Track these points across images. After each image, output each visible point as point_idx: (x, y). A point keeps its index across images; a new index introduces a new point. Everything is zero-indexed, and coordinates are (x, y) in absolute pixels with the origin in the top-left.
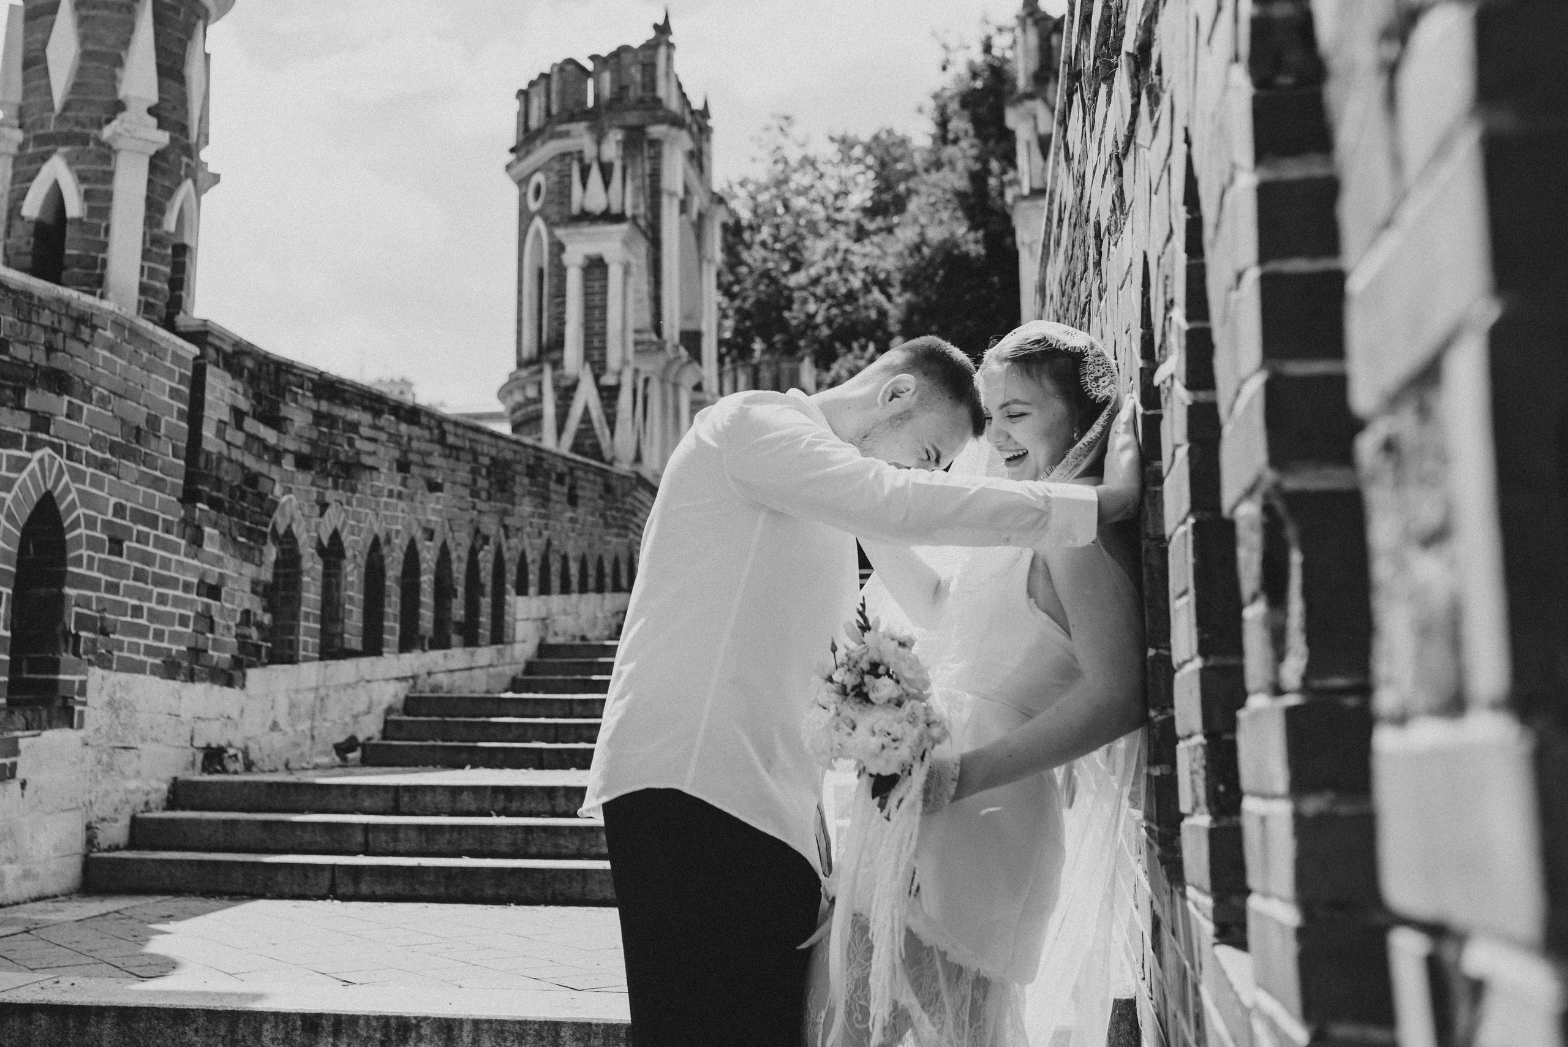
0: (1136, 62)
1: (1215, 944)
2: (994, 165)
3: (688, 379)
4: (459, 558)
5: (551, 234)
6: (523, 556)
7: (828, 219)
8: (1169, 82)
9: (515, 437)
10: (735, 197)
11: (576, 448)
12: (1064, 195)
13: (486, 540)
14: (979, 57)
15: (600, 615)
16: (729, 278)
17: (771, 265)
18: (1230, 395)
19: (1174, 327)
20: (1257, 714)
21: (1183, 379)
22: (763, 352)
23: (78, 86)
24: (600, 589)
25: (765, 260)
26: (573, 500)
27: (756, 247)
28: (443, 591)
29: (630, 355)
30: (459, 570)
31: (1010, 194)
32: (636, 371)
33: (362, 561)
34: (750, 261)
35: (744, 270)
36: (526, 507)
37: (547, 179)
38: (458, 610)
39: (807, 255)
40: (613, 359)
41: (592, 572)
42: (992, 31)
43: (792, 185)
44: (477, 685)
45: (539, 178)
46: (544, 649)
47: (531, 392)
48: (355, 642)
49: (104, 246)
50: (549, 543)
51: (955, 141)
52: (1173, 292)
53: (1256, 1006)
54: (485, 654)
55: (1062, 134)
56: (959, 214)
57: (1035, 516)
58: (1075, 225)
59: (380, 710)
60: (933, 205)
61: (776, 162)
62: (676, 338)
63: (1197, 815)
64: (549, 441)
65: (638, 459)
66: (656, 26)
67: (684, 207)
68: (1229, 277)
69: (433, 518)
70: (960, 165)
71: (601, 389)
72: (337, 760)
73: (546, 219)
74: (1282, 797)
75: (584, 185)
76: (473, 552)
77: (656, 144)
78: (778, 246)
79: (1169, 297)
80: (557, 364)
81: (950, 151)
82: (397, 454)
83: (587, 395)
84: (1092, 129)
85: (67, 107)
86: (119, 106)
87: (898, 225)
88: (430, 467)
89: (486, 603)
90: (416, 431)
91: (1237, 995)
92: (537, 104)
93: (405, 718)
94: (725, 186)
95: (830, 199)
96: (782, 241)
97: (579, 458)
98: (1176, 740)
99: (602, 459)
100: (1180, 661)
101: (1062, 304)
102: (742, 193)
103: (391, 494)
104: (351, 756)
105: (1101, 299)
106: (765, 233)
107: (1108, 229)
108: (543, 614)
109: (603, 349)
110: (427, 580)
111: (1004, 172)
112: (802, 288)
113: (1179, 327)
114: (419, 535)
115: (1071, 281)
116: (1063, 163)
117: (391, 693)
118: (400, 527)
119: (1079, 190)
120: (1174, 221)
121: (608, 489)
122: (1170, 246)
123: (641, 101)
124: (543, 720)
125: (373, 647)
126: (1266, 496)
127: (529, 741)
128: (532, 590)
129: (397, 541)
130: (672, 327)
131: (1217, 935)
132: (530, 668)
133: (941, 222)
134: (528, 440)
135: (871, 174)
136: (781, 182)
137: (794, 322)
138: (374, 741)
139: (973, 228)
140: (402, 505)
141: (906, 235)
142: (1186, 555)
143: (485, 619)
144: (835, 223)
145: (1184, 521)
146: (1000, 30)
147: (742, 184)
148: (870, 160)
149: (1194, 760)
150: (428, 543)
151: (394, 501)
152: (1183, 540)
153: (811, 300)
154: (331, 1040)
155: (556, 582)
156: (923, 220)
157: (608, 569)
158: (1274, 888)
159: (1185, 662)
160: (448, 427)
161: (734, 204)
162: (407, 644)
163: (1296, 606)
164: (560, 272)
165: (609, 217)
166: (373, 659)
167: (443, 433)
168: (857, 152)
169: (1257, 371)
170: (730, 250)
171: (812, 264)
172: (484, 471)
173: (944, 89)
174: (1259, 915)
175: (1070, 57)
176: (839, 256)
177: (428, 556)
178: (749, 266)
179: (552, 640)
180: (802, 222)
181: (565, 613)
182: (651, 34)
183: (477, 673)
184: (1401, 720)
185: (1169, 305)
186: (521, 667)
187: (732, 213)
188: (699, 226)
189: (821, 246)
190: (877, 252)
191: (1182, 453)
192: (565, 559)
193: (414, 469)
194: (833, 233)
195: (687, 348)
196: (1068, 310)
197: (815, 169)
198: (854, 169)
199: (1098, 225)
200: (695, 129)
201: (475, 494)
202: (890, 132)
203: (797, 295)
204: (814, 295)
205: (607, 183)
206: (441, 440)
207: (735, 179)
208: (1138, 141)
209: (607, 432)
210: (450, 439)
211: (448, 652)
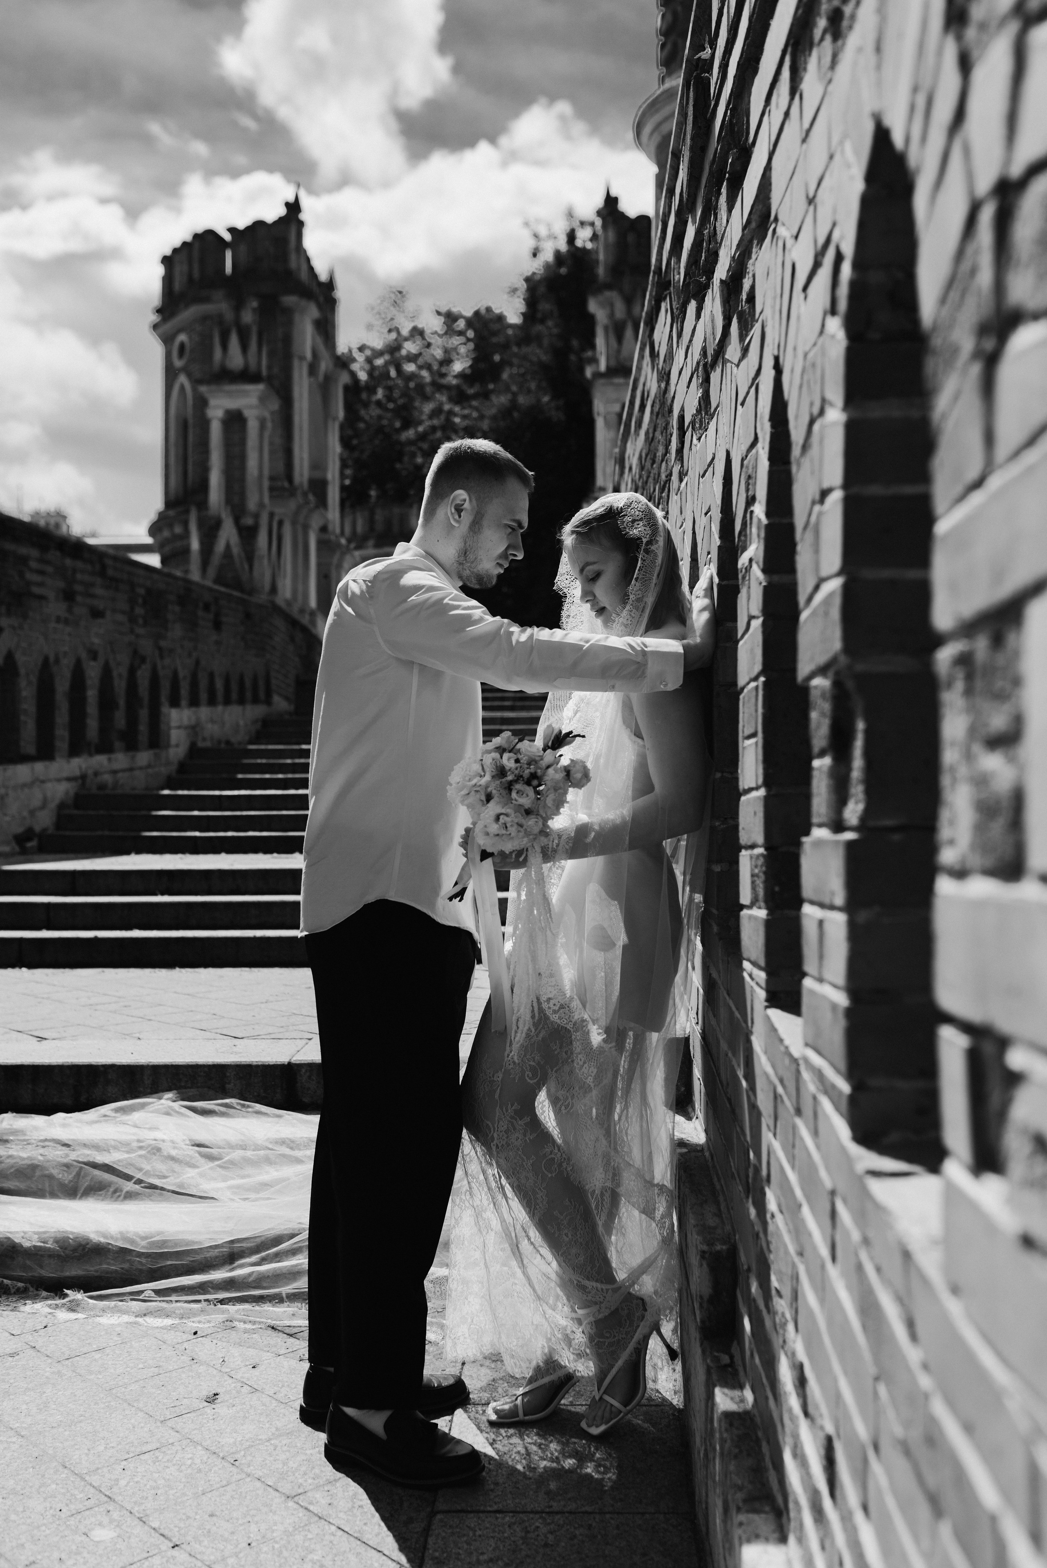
0: (728, 289)
1: (767, 1007)
2: (575, 343)
3: (316, 522)
4: (120, 675)
5: (194, 390)
6: (175, 674)
7: (434, 383)
8: (761, 313)
9: (166, 570)
10: (354, 360)
11: (218, 580)
12: (648, 384)
13: (143, 660)
14: (563, 247)
15: (241, 723)
16: (350, 432)
17: (385, 422)
18: (810, 588)
19: (755, 520)
20: (819, 843)
21: (761, 564)
22: (378, 497)
24: (241, 701)
25: (380, 418)
26: (217, 625)
27: (373, 406)
28: (107, 704)
29: (266, 500)
30: (120, 686)
31: (589, 372)
32: (272, 515)
33: (34, 679)
34: (367, 418)
35: (362, 425)
36: (177, 631)
37: (190, 338)
38: (120, 719)
39: (416, 414)
40: (252, 504)
41: (234, 687)
42: (576, 224)
43: (404, 352)
44: (139, 782)
45: (182, 337)
46: (194, 751)
47: (178, 530)
48: (30, 749)
50: (197, 663)
51: (542, 321)
52: (755, 490)
53: (806, 1060)
54: (144, 757)
55: (647, 333)
56: (544, 384)
57: (633, 667)
58: (658, 414)
59: (53, 805)
60: (523, 375)
61: (390, 331)
62: (306, 485)
63: (755, 908)
64: (195, 575)
65: (274, 590)
66: (287, 205)
67: (313, 369)
68: (813, 492)
69: (96, 641)
70: (546, 342)
71: (241, 529)
72: (17, 849)
73: (189, 375)
74: (839, 909)
75: (225, 347)
76: (132, 671)
77: (288, 312)
78: (391, 406)
79: (751, 493)
80: (203, 505)
81: (539, 328)
82: (61, 584)
83: (228, 534)
84: (680, 335)
87: (492, 391)
88: (93, 596)
89: (144, 714)
90: (79, 564)
91: (787, 1048)
92: (180, 269)
93: (76, 812)
94: (346, 351)
95: (435, 367)
96: (394, 401)
97: (223, 589)
98: (739, 848)
99: (242, 591)
100: (746, 787)
101: (640, 476)
102: (360, 358)
103: (58, 620)
104: (29, 845)
105: (681, 480)
106: (380, 394)
107: (693, 423)
108: (193, 722)
109: (242, 495)
110: (92, 694)
111: (583, 350)
112: (410, 442)
113: (759, 520)
114: (84, 655)
115: (650, 457)
116: (647, 358)
117: (60, 791)
118: (66, 649)
119: (663, 385)
120: (758, 431)
121: (248, 616)
122: (754, 451)
123: (274, 272)
124: (196, 813)
125: (45, 753)
126: (837, 674)
127: (185, 831)
128: (184, 703)
129: (64, 661)
130: (302, 475)
131: (767, 1000)
132: (182, 767)
133: (529, 391)
134: (178, 573)
135: (471, 346)
136: (393, 349)
137: (404, 473)
138: (50, 832)
139: (554, 397)
140: (68, 629)
141: (501, 400)
142: (756, 705)
143: (143, 728)
144: (438, 387)
145: (756, 679)
146: (582, 224)
147: (361, 349)
148: (470, 334)
149: (756, 866)
150: (92, 663)
151: (60, 626)
152: (754, 693)
153: (419, 454)
154: (30, 1086)
155: (204, 696)
156: (514, 388)
157: (248, 683)
158: (827, 975)
159: (750, 790)
160: (109, 562)
161: (355, 367)
162: (74, 751)
163: (858, 763)
164: (204, 424)
165: (247, 376)
166: (47, 763)
167: (104, 567)
168: (461, 324)
169: (838, 574)
170: (349, 407)
171: (420, 423)
172: (140, 601)
173: (534, 274)
174: (812, 992)
175: (661, 269)
176: (443, 417)
177: (93, 672)
178: (365, 422)
179: (200, 744)
180: (412, 385)
181: (212, 721)
182: (282, 211)
183: (137, 773)
184: (960, 873)
185: (751, 501)
186: (174, 768)
187: (353, 375)
188: (325, 387)
189: (428, 407)
190: (475, 414)
191: (757, 624)
192: (211, 676)
193: (79, 599)
194: (437, 396)
195: (315, 494)
196: (646, 482)
197: (424, 338)
198: (456, 341)
199: (681, 418)
200: (321, 299)
201: (132, 620)
202: (489, 309)
203: (407, 449)
204: (421, 449)
205: (244, 348)
206: (102, 573)
207: (355, 346)
208: (727, 357)
209: (246, 567)
210: (110, 572)
211: (113, 756)
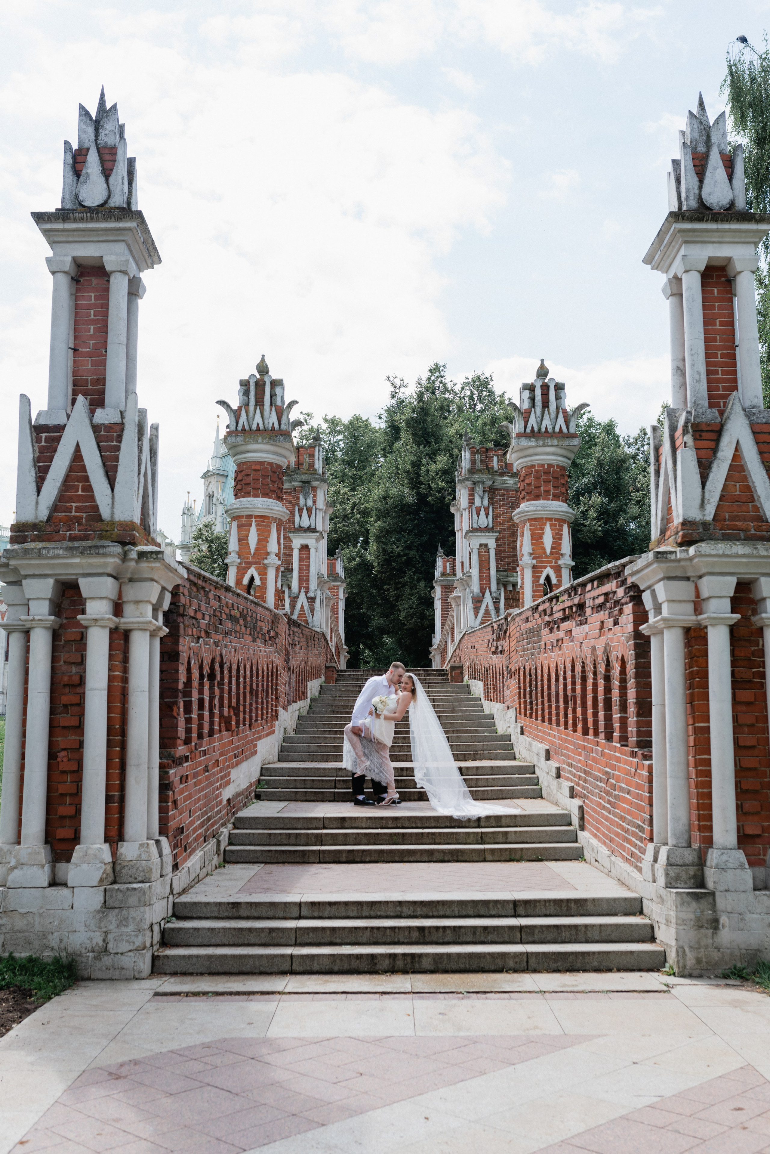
6: (309, 668)
23: (257, 548)
24: (317, 678)
26: (315, 646)
29: (319, 585)
36: (310, 650)
40: (313, 588)
49: (265, 593)
50: (312, 663)
71: (308, 598)
75: (300, 516)
80: (290, 589)
83: (302, 600)
85: (254, 554)
86: (268, 554)
108: (311, 687)
109: (308, 583)
121: (318, 640)
123: (308, 470)
155: (312, 676)
157: (318, 669)
164: (291, 551)
192: (313, 668)
205: (309, 516)
209: (311, 616)
